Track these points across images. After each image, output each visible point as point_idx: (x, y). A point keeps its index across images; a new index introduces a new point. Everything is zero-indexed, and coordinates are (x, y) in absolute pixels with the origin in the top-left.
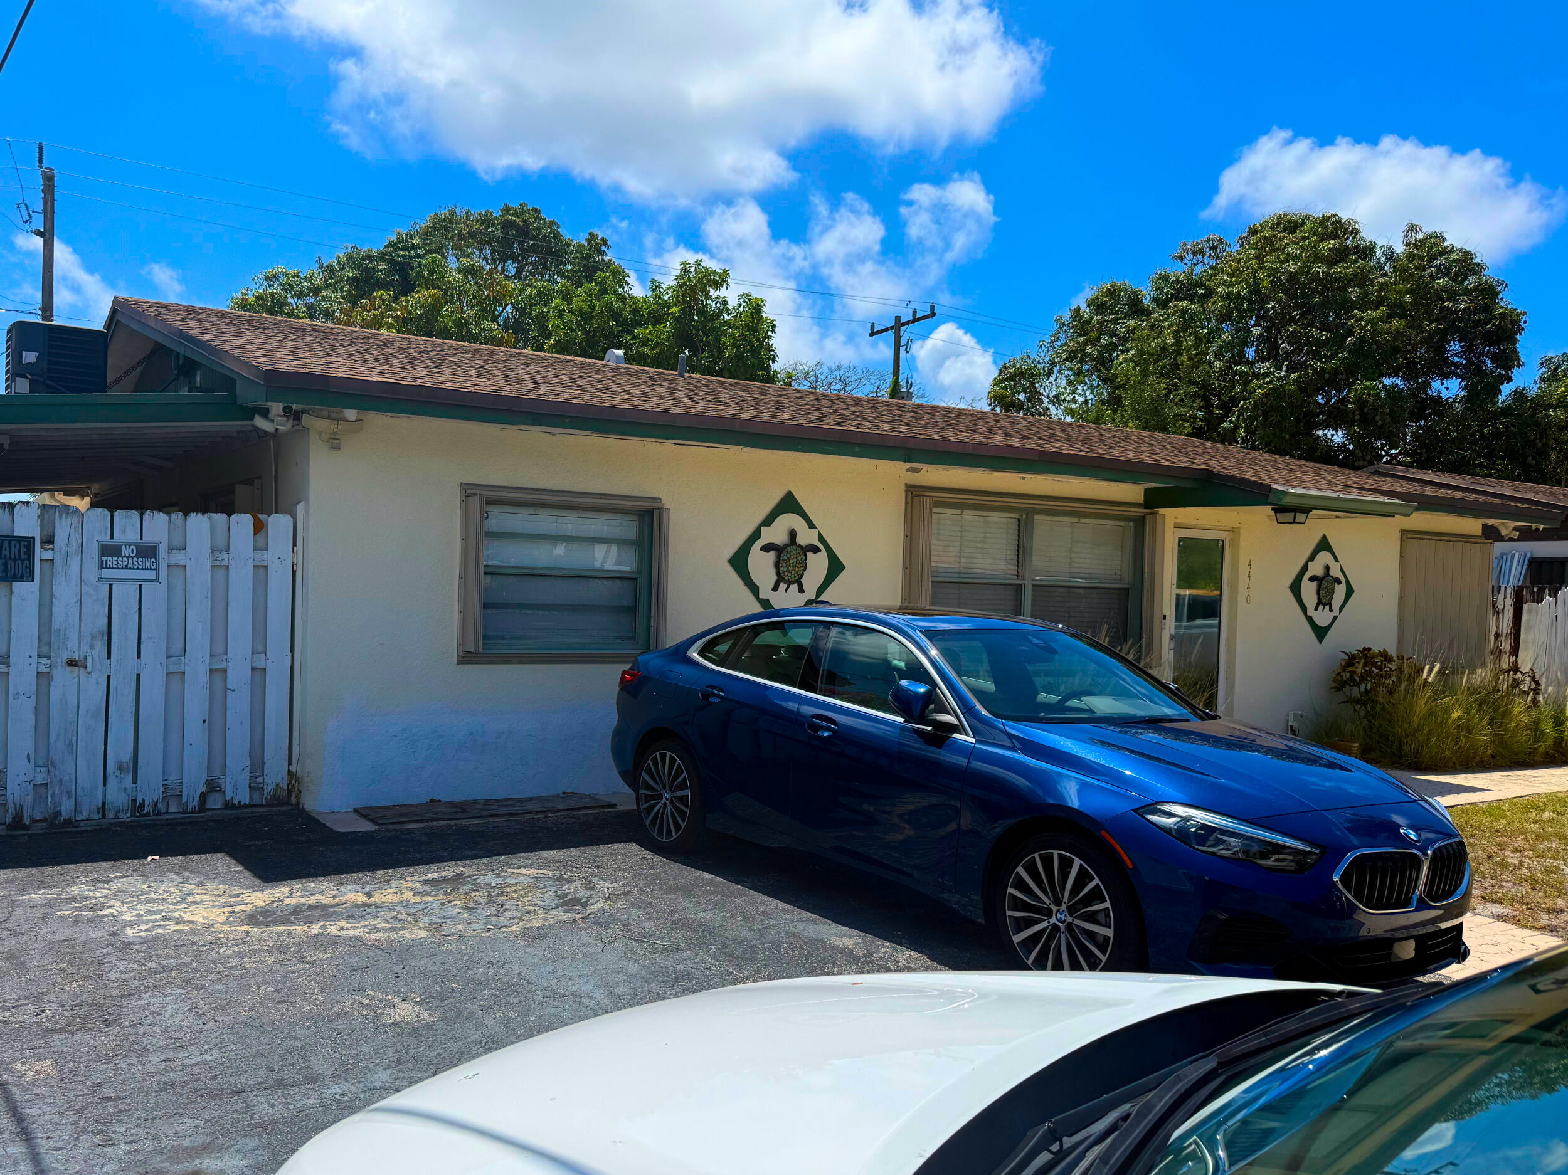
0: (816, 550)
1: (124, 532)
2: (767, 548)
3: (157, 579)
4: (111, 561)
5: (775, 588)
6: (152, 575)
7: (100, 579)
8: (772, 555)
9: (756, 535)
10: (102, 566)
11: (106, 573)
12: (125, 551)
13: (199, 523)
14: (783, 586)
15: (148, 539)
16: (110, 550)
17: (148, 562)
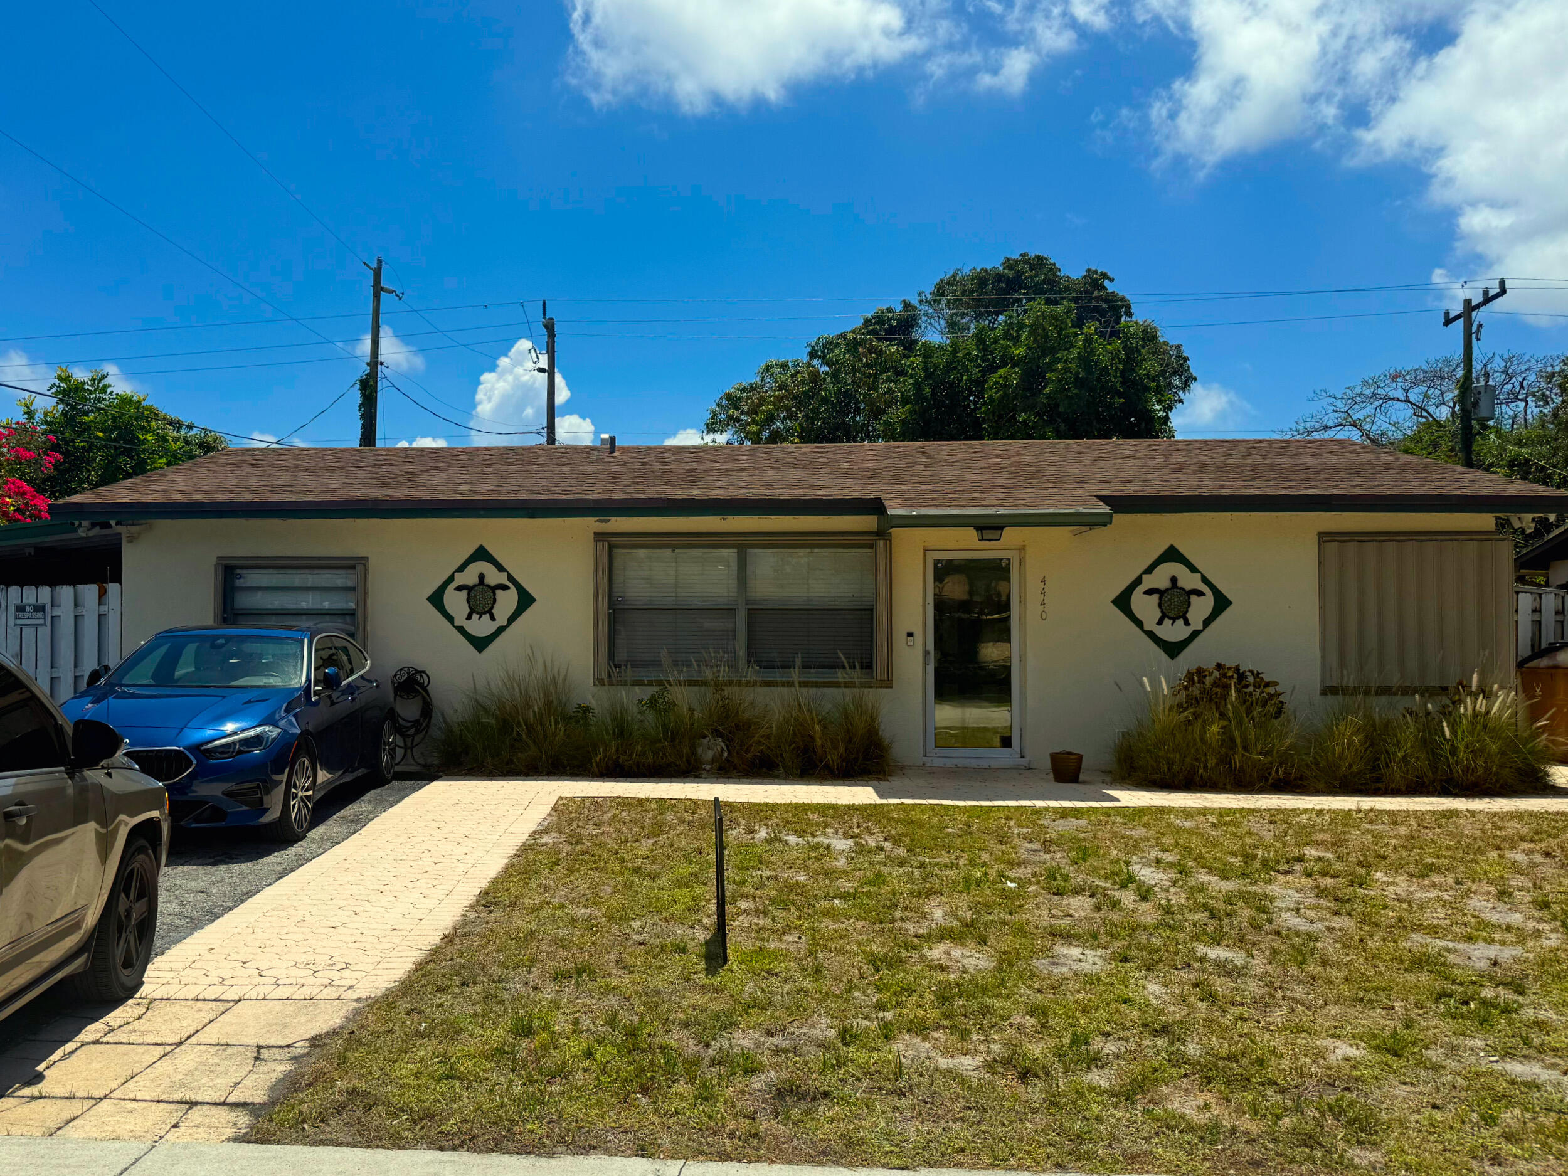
0: (504, 588)
1: (28, 598)
2: (459, 588)
3: (45, 624)
4: (20, 614)
5: (469, 618)
6: (41, 621)
7: (15, 625)
8: (464, 593)
9: (451, 579)
10: (16, 618)
11: (19, 622)
12: (28, 609)
13: (66, 593)
14: (475, 616)
15: (40, 602)
16: (20, 609)
17: (40, 615)
